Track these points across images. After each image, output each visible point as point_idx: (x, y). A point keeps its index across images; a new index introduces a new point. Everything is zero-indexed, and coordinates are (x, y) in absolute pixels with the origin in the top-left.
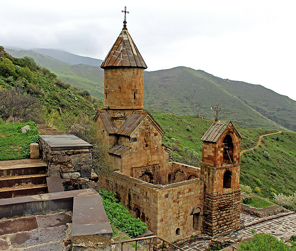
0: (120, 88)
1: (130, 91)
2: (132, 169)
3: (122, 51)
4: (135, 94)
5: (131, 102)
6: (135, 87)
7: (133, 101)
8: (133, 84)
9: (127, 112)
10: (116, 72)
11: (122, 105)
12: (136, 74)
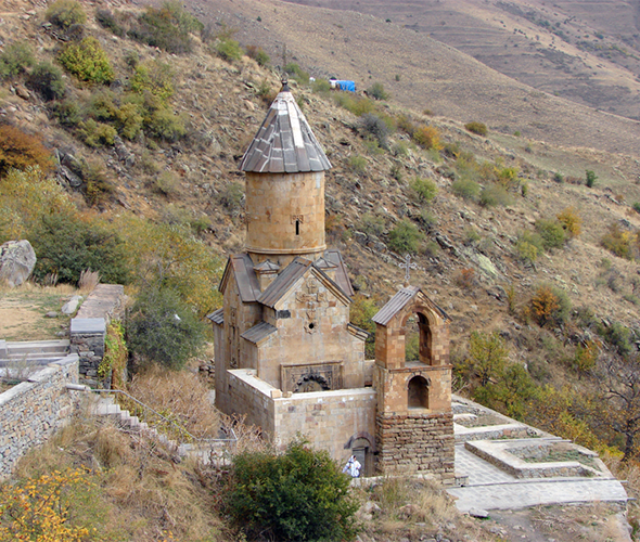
0: (268, 213)
1: (287, 219)
2: (280, 368)
3: (271, 141)
4: (297, 223)
5: (289, 241)
6: (298, 209)
7: (293, 237)
8: (294, 205)
9: (282, 260)
10: (260, 182)
11: (272, 247)
12: (298, 185)
